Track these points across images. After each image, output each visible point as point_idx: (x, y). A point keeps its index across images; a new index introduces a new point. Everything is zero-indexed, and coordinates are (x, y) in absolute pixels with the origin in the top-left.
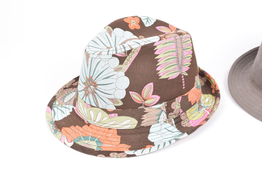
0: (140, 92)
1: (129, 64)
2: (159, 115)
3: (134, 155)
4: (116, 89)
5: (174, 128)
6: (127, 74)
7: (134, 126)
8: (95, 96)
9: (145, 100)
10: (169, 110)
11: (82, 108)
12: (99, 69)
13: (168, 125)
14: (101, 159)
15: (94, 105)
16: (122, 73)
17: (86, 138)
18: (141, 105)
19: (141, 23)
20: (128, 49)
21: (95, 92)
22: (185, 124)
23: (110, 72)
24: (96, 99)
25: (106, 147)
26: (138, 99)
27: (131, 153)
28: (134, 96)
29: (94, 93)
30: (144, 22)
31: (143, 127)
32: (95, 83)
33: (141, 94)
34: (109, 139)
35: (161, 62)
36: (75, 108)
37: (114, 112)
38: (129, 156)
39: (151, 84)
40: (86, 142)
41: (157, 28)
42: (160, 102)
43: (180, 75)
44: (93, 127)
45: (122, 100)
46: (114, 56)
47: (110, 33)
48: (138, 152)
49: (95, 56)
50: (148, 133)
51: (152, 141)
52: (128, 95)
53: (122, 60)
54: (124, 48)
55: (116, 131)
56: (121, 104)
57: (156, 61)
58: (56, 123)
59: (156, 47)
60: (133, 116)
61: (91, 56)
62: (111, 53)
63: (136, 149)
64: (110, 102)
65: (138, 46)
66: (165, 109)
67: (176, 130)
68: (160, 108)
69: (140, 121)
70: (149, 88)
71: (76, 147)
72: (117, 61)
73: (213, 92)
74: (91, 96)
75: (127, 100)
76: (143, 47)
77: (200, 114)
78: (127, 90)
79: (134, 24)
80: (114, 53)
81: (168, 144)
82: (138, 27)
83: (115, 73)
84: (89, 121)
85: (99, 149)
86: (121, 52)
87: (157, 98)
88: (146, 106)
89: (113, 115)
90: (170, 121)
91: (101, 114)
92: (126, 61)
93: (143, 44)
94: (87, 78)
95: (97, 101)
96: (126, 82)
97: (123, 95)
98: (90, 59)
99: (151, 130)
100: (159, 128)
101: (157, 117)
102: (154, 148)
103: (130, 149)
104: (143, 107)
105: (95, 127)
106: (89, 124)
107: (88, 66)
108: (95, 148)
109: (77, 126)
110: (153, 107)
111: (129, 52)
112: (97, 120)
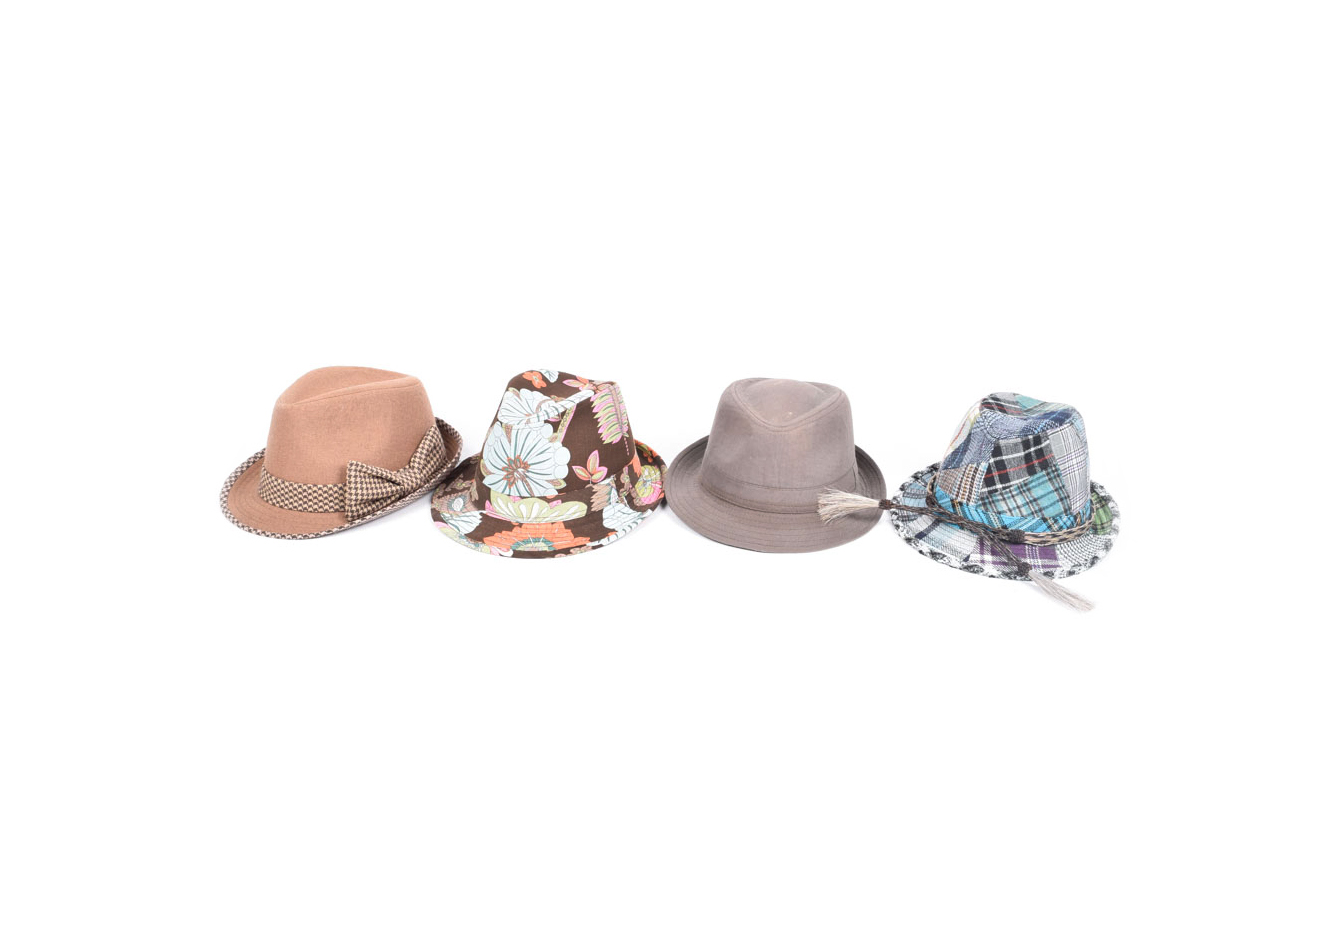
0: (584, 465)
1: (565, 431)
2: (609, 493)
3: (601, 546)
4: (556, 465)
5: (628, 509)
6: (565, 443)
7: (583, 514)
8: (526, 482)
9: (592, 475)
10: (619, 486)
11: (503, 506)
12: (530, 443)
13: (622, 505)
14: (560, 559)
15: (526, 494)
16: (558, 444)
17: (527, 541)
18: (588, 482)
19: (544, 379)
20: (561, 410)
21: (527, 477)
22: (637, 503)
23: (544, 444)
24: (528, 485)
25: (560, 544)
26: (584, 474)
27: (596, 543)
28: (579, 470)
29: (524, 478)
30: (547, 376)
31: (595, 512)
32: (526, 463)
33: (586, 468)
34: (558, 535)
35: (602, 422)
36: (484, 512)
37: (556, 498)
38: (594, 548)
39: (596, 452)
40: (529, 545)
41: (565, 382)
42: (608, 476)
43: (623, 437)
44: (528, 527)
45: (564, 479)
46: (546, 421)
47: (518, 396)
48: (603, 541)
49: (522, 425)
50: (601, 519)
51: (611, 528)
52: (571, 472)
53: (556, 426)
54: (557, 409)
55: (563, 526)
56: (564, 485)
57: (596, 422)
58: (470, 536)
59: (592, 403)
60: (580, 500)
61: (515, 427)
62: (543, 419)
63: (599, 539)
64: (550, 486)
65: (573, 404)
66: (614, 485)
67: (631, 511)
68: (609, 484)
69: (589, 504)
70: (594, 458)
71: (517, 554)
72: (550, 427)
73: (650, 460)
74: (520, 483)
75: (571, 478)
76: (578, 405)
77: (648, 491)
78: (570, 465)
79: (537, 382)
80: (546, 418)
81: (628, 529)
82: (544, 385)
83: (551, 444)
84: (520, 521)
85: (552, 549)
86: (553, 416)
87: (604, 470)
88: (594, 484)
89: (555, 502)
90: (622, 501)
91: (539, 505)
92: (560, 427)
93: (577, 401)
94: (509, 460)
95: (530, 489)
96: (565, 455)
97: (565, 472)
98: (514, 433)
99: (605, 515)
100: (612, 511)
101: (607, 497)
102: (612, 537)
103: (591, 541)
104: (591, 485)
105: (532, 527)
106: (520, 525)
107: (510, 442)
108: (546, 549)
109: (504, 532)
110: (602, 483)
111: (563, 414)
112: (533, 515)
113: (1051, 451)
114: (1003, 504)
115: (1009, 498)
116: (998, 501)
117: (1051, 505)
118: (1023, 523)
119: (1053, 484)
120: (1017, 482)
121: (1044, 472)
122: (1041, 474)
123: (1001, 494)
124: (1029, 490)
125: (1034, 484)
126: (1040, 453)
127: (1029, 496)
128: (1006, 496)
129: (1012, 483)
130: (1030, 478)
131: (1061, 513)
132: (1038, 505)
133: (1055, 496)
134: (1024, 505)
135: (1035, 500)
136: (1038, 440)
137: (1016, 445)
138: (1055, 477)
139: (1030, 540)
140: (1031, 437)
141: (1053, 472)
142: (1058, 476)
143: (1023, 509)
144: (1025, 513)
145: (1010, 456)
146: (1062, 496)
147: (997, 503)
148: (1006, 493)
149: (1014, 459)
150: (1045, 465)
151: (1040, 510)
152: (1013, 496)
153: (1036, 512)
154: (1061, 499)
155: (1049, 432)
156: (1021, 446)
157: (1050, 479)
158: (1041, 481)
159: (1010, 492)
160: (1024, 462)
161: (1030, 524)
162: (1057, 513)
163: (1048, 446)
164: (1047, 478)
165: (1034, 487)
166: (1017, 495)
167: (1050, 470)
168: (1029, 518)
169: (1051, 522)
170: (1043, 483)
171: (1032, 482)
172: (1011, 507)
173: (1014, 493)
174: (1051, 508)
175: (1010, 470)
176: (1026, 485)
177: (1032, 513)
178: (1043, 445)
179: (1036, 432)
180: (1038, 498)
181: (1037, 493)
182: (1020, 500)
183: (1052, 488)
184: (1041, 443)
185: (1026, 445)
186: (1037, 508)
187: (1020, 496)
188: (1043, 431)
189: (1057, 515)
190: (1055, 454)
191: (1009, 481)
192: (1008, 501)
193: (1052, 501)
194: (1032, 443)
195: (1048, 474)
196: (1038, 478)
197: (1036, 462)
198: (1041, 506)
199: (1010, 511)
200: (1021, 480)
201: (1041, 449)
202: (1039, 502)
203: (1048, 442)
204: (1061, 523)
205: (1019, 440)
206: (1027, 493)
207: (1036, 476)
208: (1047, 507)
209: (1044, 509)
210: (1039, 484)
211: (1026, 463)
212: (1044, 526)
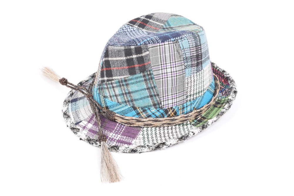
113: (149, 60)
114: (107, 91)
115: (110, 88)
116: (105, 88)
117: (141, 99)
118: (118, 107)
119: (147, 84)
120: (119, 77)
121: (142, 74)
122: (139, 75)
123: (106, 84)
124: (127, 85)
125: (132, 81)
126: (141, 60)
127: (126, 89)
128: (109, 86)
129: (114, 78)
130: (130, 77)
131: (151, 106)
132: (130, 96)
133: (147, 93)
134: (120, 95)
135: (129, 93)
136: (139, 50)
137: (119, 51)
138: (149, 79)
139: (119, 120)
140: (133, 47)
141: (148, 75)
142: (152, 79)
143: (119, 98)
144: (120, 101)
145: (115, 59)
146: (153, 93)
147: (104, 90)
148: (109, 84)
149: (117, 61)
150: (143, 69)
151: (132, 101)
152: (113, 87)
153: (128, 101)
154: (151, 96)
155: (150, 46)
156: (123, 52)
157: (145, 80)
158: (138, 80)
159: (112, 84)
160: (125, 64)
161: (123, 109)
162: (146, 105)
163: (147, 56)
164: (143, 79)
165: (132, 83)
166: (117, 86)
167: (146, 73)
168: (123, 105)
169: (140, 110)
170: (139, 82)
171: (131, 79)
172: (111, 95)
173: (114, 85)
174: (141, 101)
175: (114, 69)
176: (125, 81)
177: (126, 102)
178: (144, 54)
179: (139, 44)
180: (132, 92)
181: (132, 88)
182: (118, 91)
183: (145, 87)
184: (142, 53)
185: (128, 52)
186: (129, 99)
187: (119, 88)
188: (145, 44)
189: (146, 107)
190: (151, 62)
191: (112, 76)
192: (110, 90)
193: (142, 96)
194: (133, 51)
195: (144, 76)
196: (137, 78)
197: (137, 66)
198: (133, 98)
199: (111, 97)
200: (122, 77)
201: (142, 57)
202: (132, 95)
203: (147, 53)
204: (149, 113)
205: (123, 48)
206: (125, 87)
207: (135, 76)
208: (137, 100)
209: (135, 100)
210: (137, 82)
211: (128, 65)
212: (134, 112)
